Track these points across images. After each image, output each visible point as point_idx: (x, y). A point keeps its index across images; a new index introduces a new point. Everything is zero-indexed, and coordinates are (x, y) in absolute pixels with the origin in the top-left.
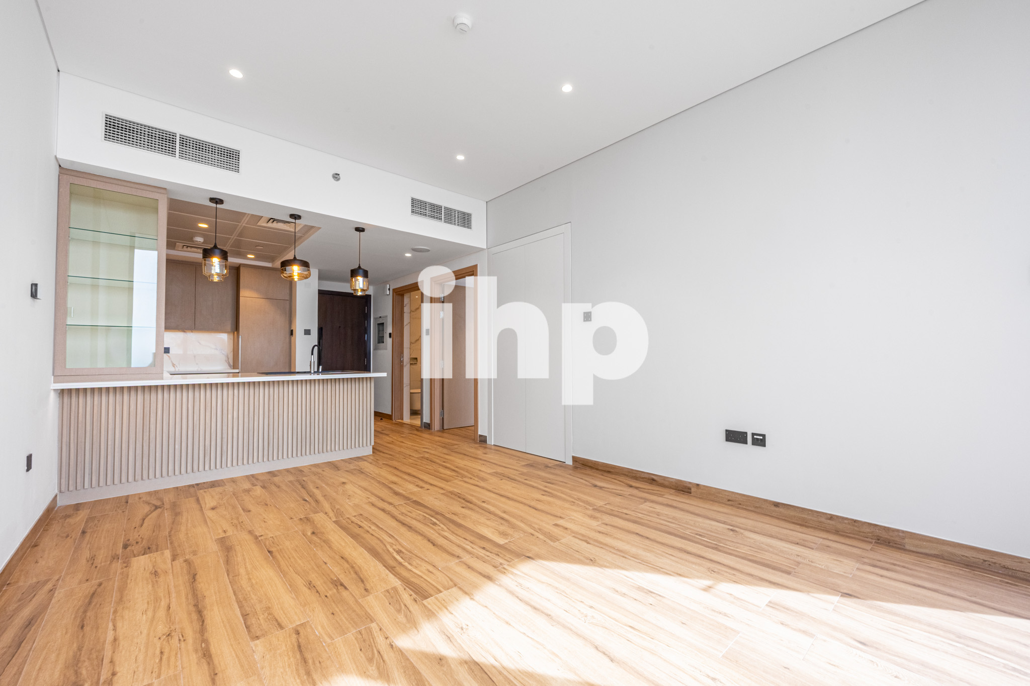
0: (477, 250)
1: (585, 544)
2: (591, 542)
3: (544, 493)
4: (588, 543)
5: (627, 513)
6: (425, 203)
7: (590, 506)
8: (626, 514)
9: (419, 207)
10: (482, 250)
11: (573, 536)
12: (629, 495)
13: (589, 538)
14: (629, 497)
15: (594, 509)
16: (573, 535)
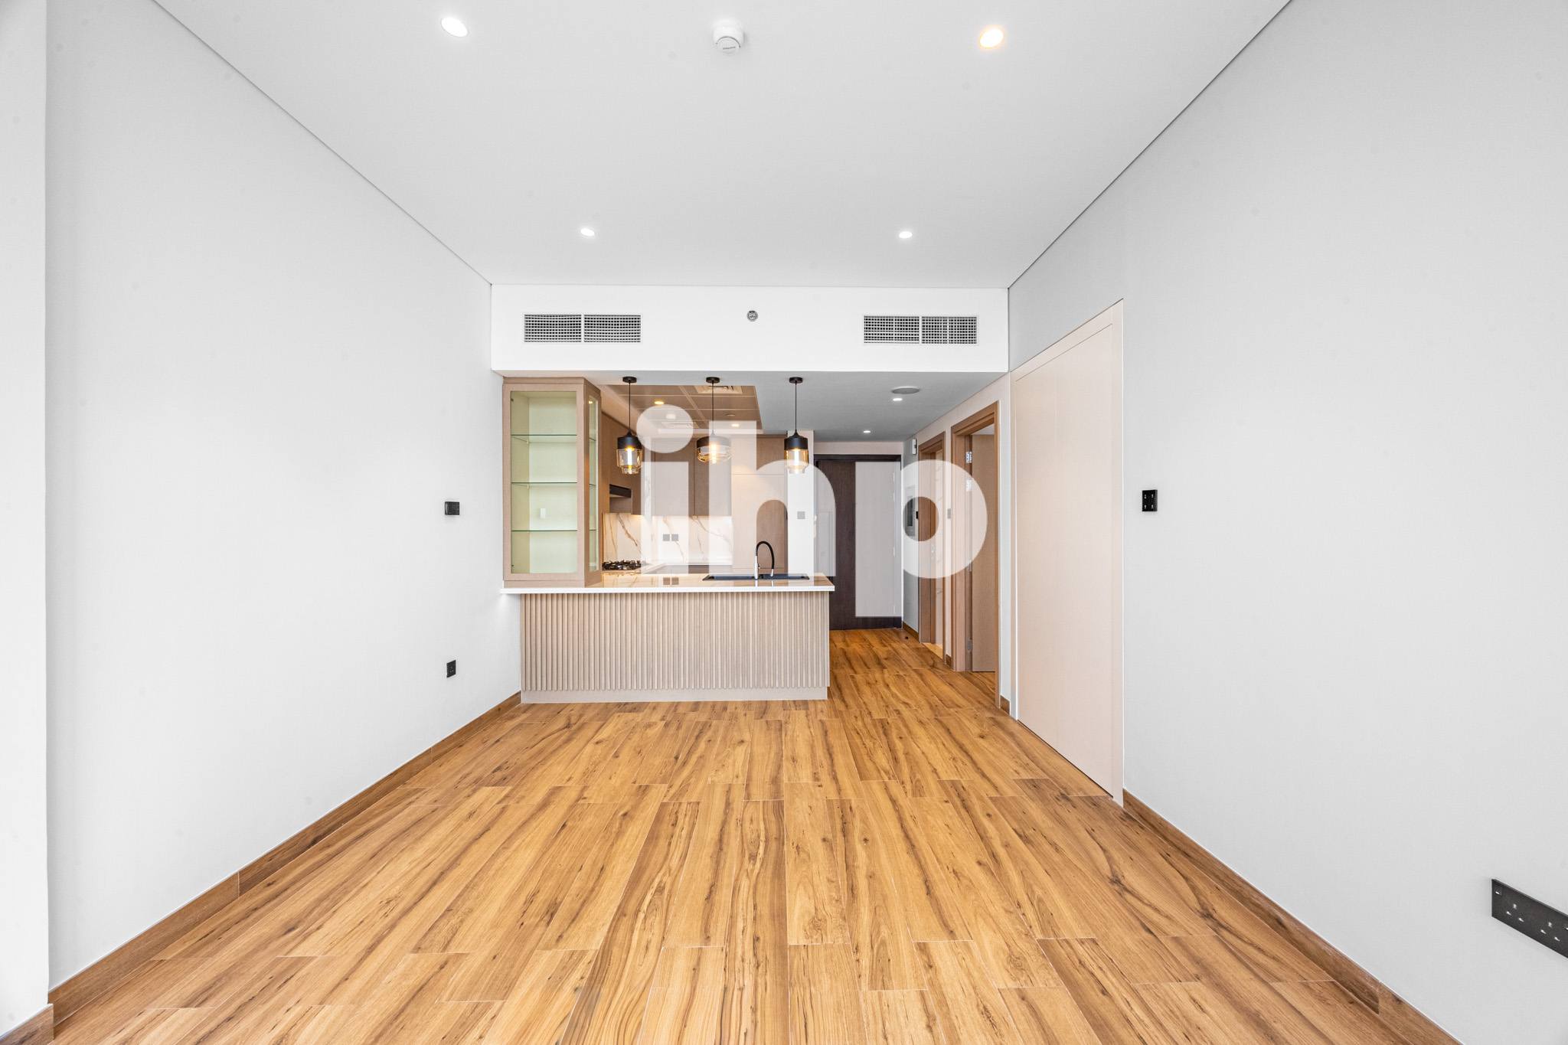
0: (996, 378)
1: (923, 1024)
2: (939, 1029)
3: (986, 859)
4: (929, 1027)
5: (1111, 989)
6: (890, 319)
7: (1043, 931)
8: (1104, 992)
9: (878, 328)
10: (1002, 375)
11: (922, 994)
12: (1176, 939)
13: (947, 1015)
14: (1170, 945)
15: (1044, 944)
16: (926, 989)
